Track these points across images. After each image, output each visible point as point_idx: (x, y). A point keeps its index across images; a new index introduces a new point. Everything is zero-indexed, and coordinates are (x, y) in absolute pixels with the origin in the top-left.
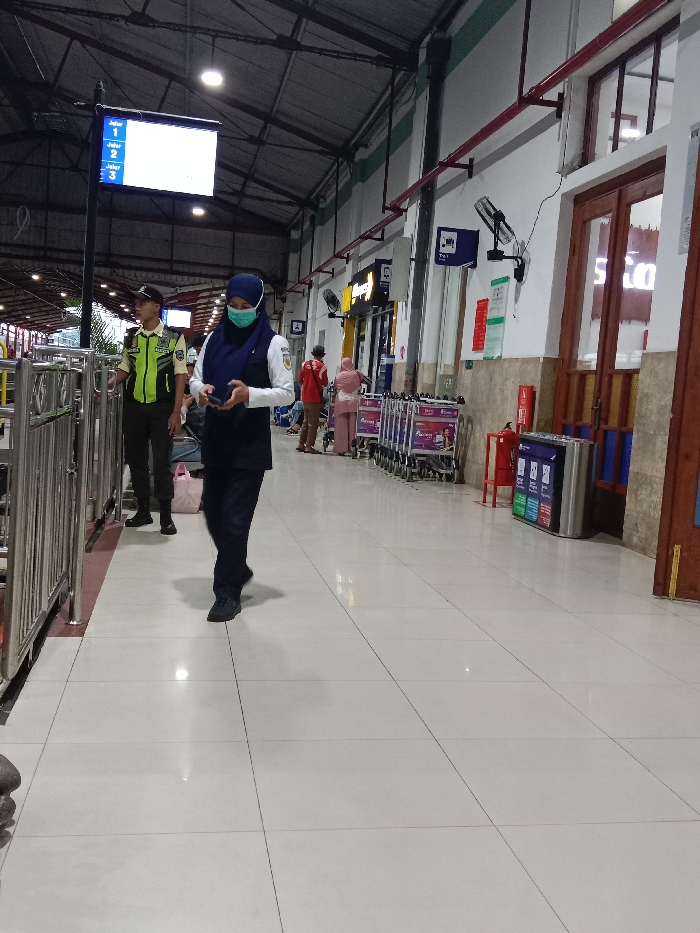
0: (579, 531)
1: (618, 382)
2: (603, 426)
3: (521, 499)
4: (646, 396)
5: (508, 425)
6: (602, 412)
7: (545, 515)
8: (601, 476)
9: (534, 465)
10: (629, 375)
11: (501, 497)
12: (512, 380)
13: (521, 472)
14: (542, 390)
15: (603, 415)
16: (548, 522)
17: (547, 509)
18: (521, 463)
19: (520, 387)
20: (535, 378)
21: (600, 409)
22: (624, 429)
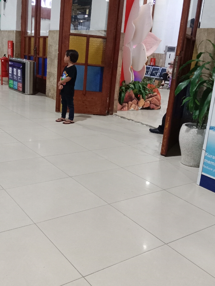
0: (32, 92)
1: (41, 41)
2: (38, 56)
3: (11, 82)
4: (51, 45)
5: (5, 55)
6: (37, 51)
7: (20, 87)
8: (38, 73)
9: (15, 69)
10: (45, 38)
11: (4, 81)
12: (5, 38)
13: (10, 72)
14: (16, 42)
15: (37, 52)
16: (21, 89)
17: (20, 85)
18: (10, 69)
19: (8, 41)
20: (13, 38)
21: (36, 50)
22: (44, 57)
